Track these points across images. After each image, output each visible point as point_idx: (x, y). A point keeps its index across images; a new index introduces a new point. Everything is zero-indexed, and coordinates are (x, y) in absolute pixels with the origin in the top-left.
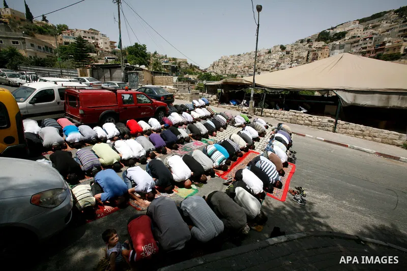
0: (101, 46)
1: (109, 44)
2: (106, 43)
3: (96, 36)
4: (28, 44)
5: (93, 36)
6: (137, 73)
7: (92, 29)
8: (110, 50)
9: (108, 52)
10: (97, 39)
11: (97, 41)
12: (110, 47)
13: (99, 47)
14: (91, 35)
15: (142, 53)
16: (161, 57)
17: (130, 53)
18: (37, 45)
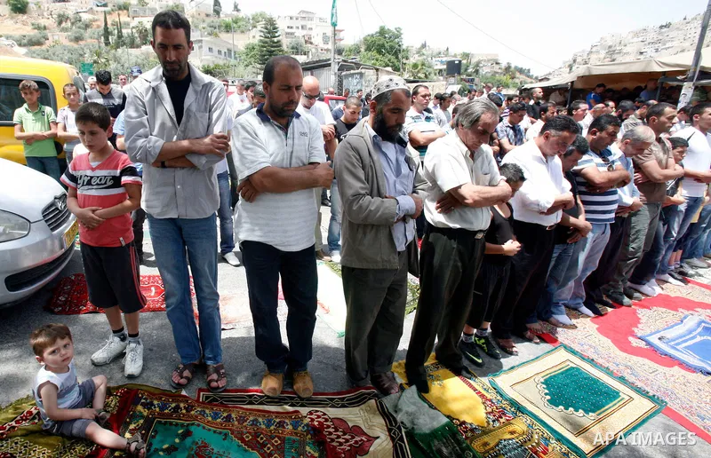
5: (304, 23)
10: (311, 29)
13: (311, 43)
14: (300, 23)
15: (392, 47)
16: (435, 53)
17: (368, 49)
18: (215, 49)
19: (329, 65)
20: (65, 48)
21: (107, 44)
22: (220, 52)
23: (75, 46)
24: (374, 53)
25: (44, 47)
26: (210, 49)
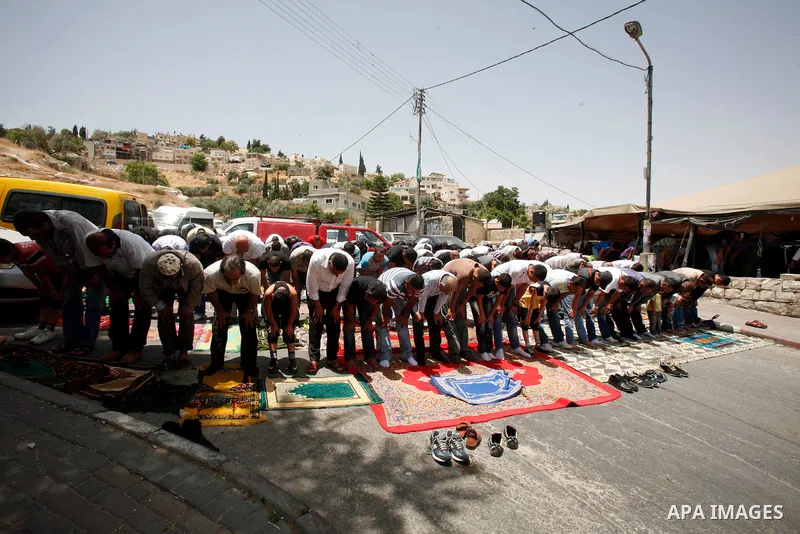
0: (445, 197)
1: (456, 193)
2: (452, 192)
3: (439, 184)
4: (341, 201)
5: (434, 183)
6: (439, 220)
7: (434, 174)
8: (457, 202)
9: (454, 205)
10: (440, 188)
11: (439, 191)
12: (458, 197)
13: (440, 200)
14: (431, 183)
15: (509, 203)
16: (555, 210)
17: (489, 205)
18: (351, 202)
19: (415, 213)
20: (230, 198)
21: (265, 195)
22: (354, 204)
23: (239, 197)
24: (494, 209)
25: (213, 197)
26: (346, 202)
